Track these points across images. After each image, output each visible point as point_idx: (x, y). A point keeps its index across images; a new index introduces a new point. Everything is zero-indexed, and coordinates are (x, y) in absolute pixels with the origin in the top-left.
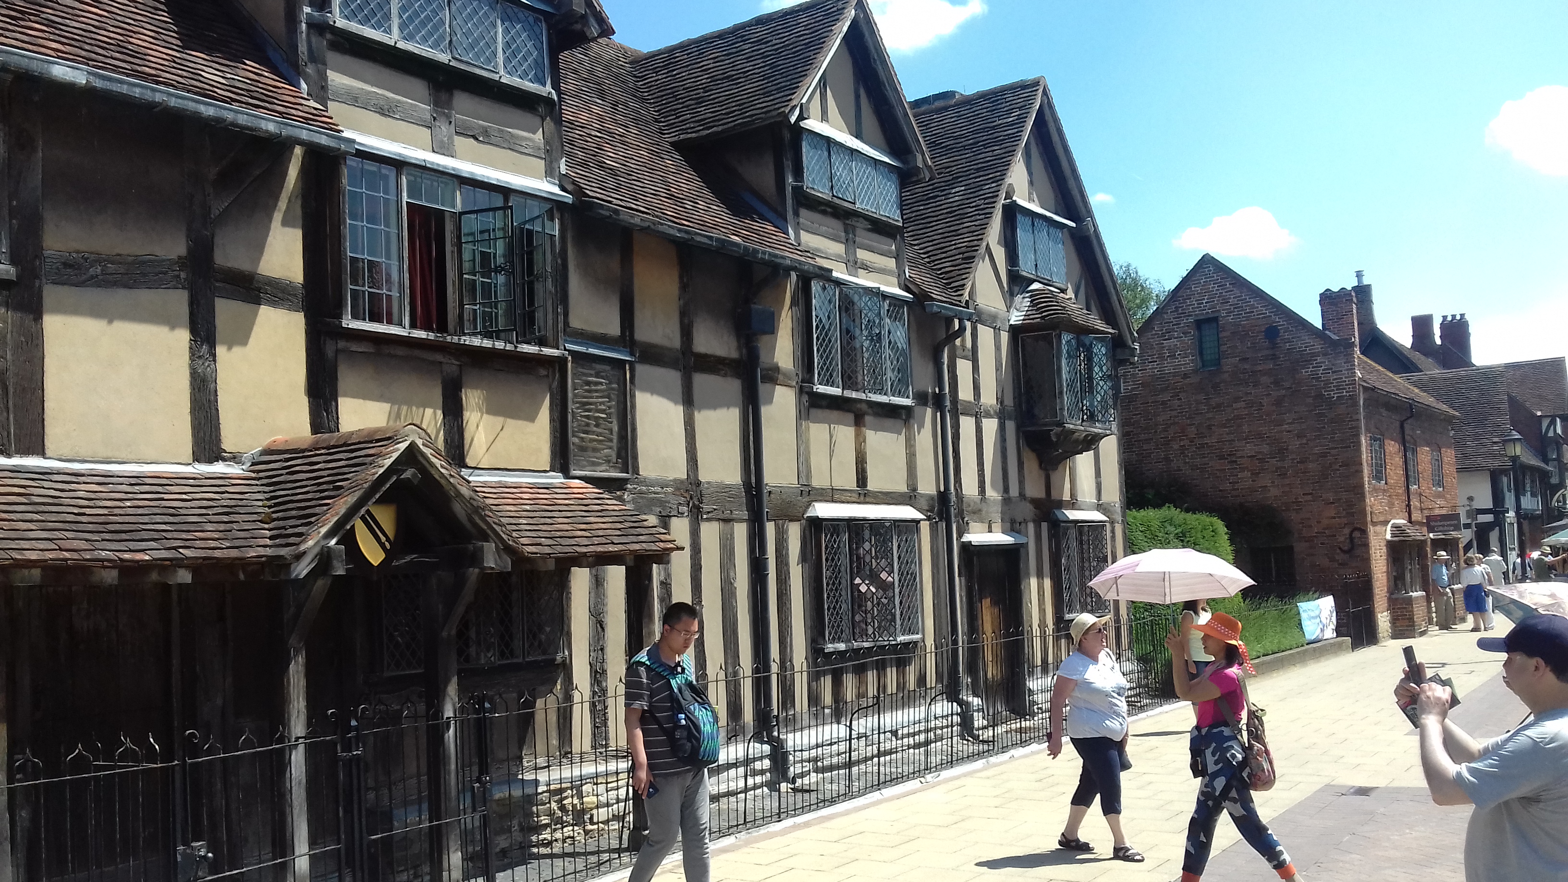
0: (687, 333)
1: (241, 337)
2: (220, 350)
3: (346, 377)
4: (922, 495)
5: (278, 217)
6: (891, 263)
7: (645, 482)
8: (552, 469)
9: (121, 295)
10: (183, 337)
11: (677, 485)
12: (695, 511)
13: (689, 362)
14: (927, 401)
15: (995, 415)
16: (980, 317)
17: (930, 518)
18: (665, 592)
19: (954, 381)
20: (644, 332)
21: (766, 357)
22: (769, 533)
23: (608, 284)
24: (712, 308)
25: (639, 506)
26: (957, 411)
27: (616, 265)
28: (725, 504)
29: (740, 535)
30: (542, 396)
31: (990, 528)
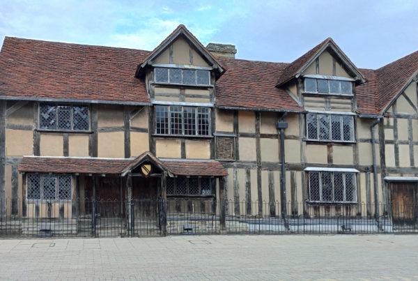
0: (258, 130)
4: (361, 166)
6: (350, 106)
7: (241, 162)
8: (211, 159)
10: (123, 139)
11: (252, 162)
12: (260, 168)
13: (259, 136)
14: (366, 141)
15: (407, 143)
16: (399, 116)
17: (366, 172)
18: (248, 185)
19: (382, 135)
20: (242, 129)
21: (288, 133)
22: (288, 174)
23: (229, 121)
24: (269, 124)
25: (239, 167)
26: (383, 143)
27: (232, 117)
28: (271, 167)
29: (277, 174)
30: (209, 146)
31: (401, 176)
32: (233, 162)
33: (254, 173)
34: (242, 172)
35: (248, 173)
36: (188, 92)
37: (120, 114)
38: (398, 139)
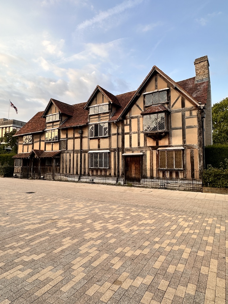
0: (74, 135)
3: (46, 145)
4: (112, 148)
7: (68, 150)
8: (59, 150)
9: (37, 143)
11: (72, 150)
12: (74, 152)
13: (74, 138)
14: (115, 134)
15: (137, 133)
16: (132, 118)
17: (114, 152)
18: (70, 160)
19: (123, 130)
20: (69, 136)
21: (84, 135)
22: (83, 154)
23: (65, 133)
24: (77, 132)
25: (68, 153)
26: (124, 134)
27: (66, 132)
28: (77, 152)
29: (79, 155)
30: (59, 144)
31: (133, 152)
32: (65, 151)
33: (72, 155)
34: (68, 154)
35: (70, 155)
36: (55, 124)
37: (39, 136)
38: (131, 131)
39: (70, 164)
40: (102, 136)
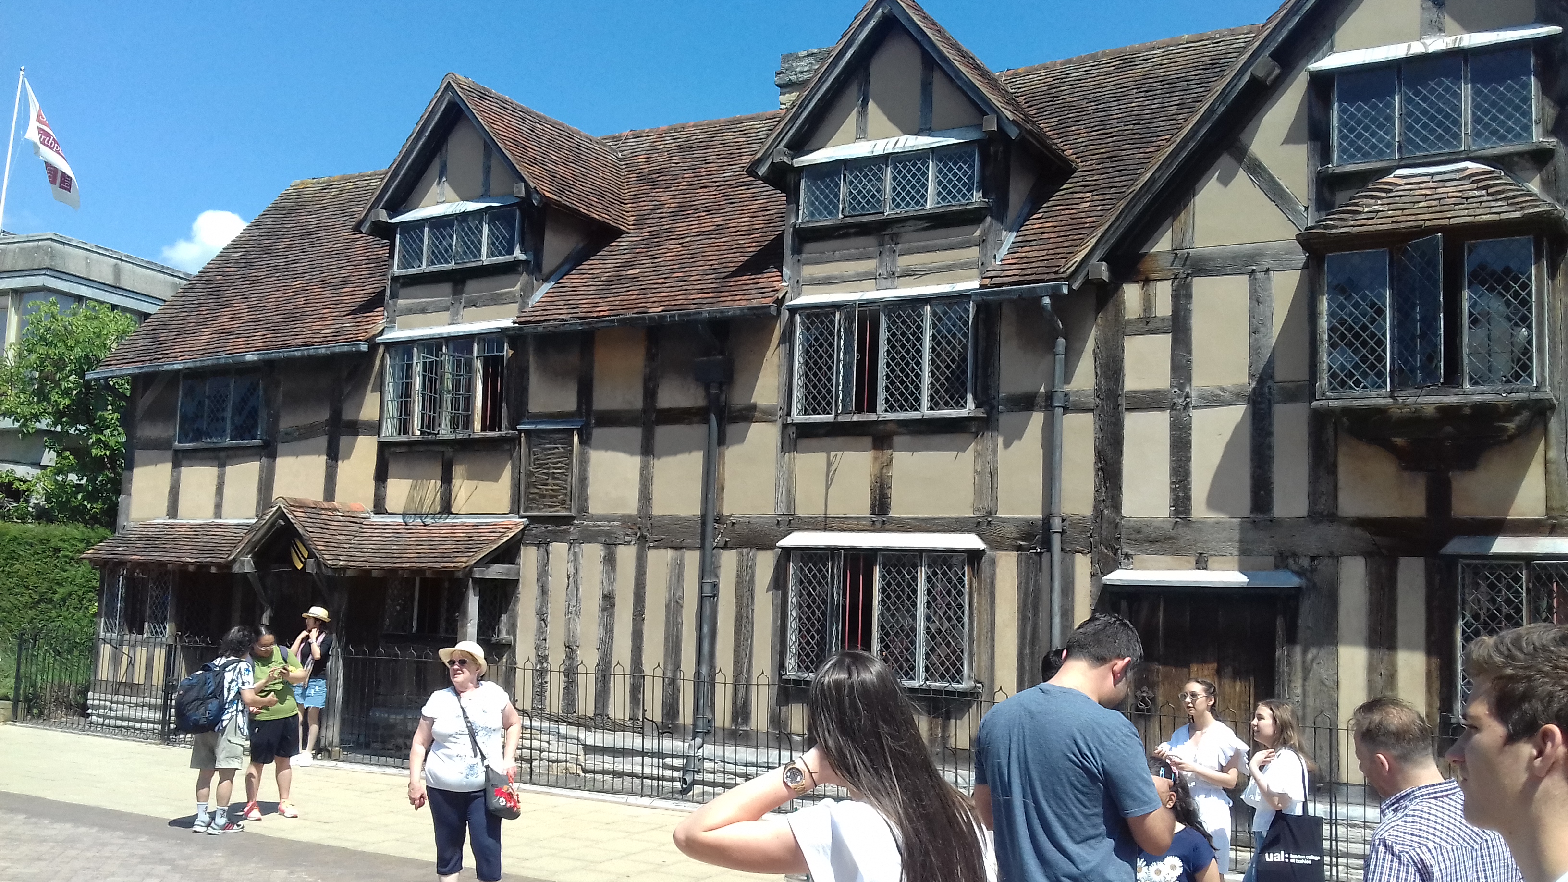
0: (650, 394)
1: (348, 456)
2: (340, 462)
3: (392, 468)
4: (1004, 521)
5: (370, 388)
6: (971, 253)
7: (592, 517)
8: (509, 511)
9: (303, 443)
10: (324, 458)
11: (625, 518)
12: (642, 539)
13: (651, 417)
14: (1030, 404)
15: (1240, 400)
16: (1202, 267)
17: (1019, 548)
19: (1111, 368)
20: (603, 403)
21: (741, 399)
22: (728, 562)
23: (566, 372)
24: (681, 369)
26: (1116, 406)
27: (574, 359)
28: (676, 534)
30: (505, 463)
31: (1201, 563)
32: (567, 519)
33: (626, 557)
35: (610, 560)
36: (473, 289)
37: (325, 382)
38: (1189, 379)
39: (609, 630)
40: (913, 408)
